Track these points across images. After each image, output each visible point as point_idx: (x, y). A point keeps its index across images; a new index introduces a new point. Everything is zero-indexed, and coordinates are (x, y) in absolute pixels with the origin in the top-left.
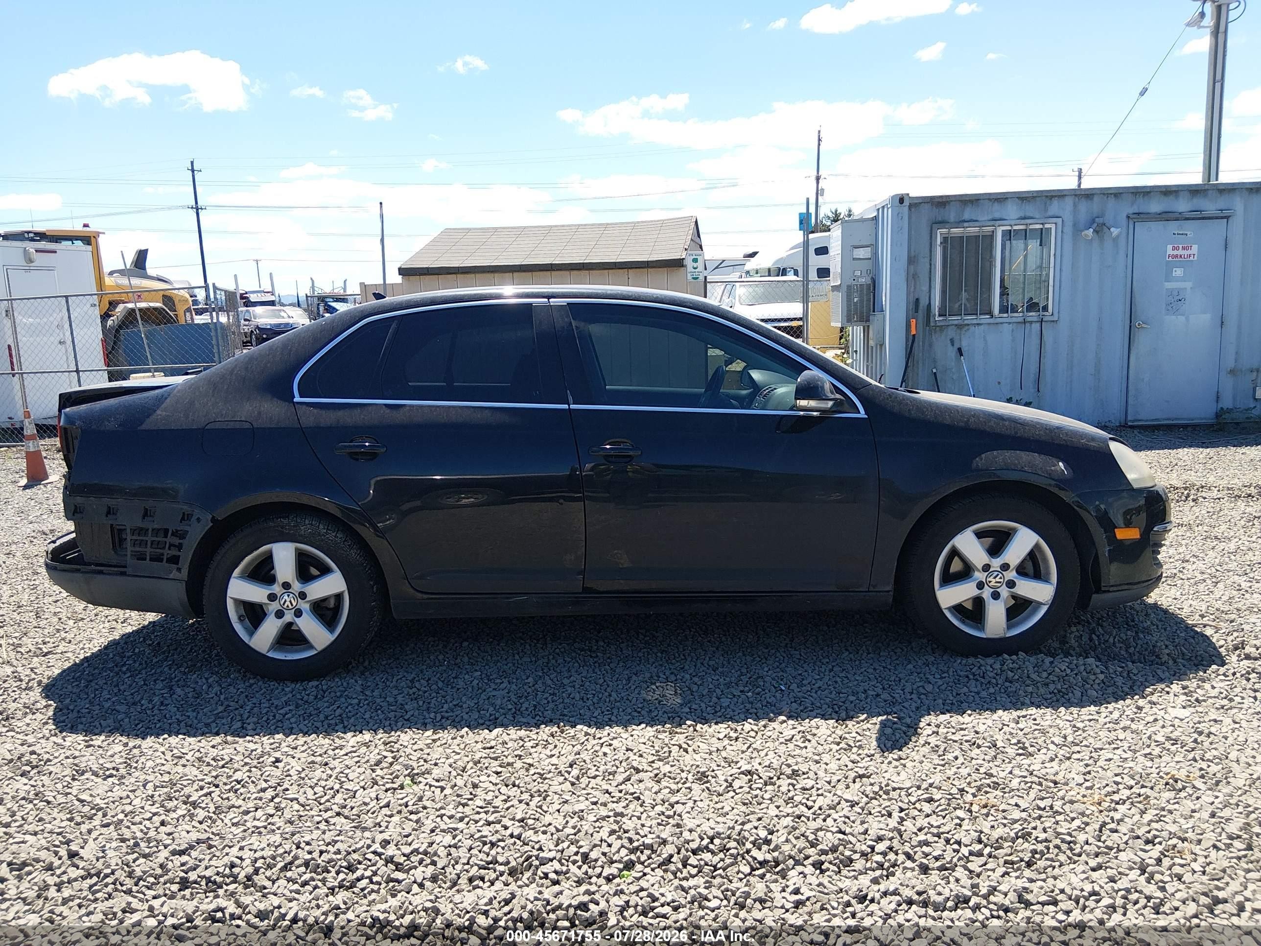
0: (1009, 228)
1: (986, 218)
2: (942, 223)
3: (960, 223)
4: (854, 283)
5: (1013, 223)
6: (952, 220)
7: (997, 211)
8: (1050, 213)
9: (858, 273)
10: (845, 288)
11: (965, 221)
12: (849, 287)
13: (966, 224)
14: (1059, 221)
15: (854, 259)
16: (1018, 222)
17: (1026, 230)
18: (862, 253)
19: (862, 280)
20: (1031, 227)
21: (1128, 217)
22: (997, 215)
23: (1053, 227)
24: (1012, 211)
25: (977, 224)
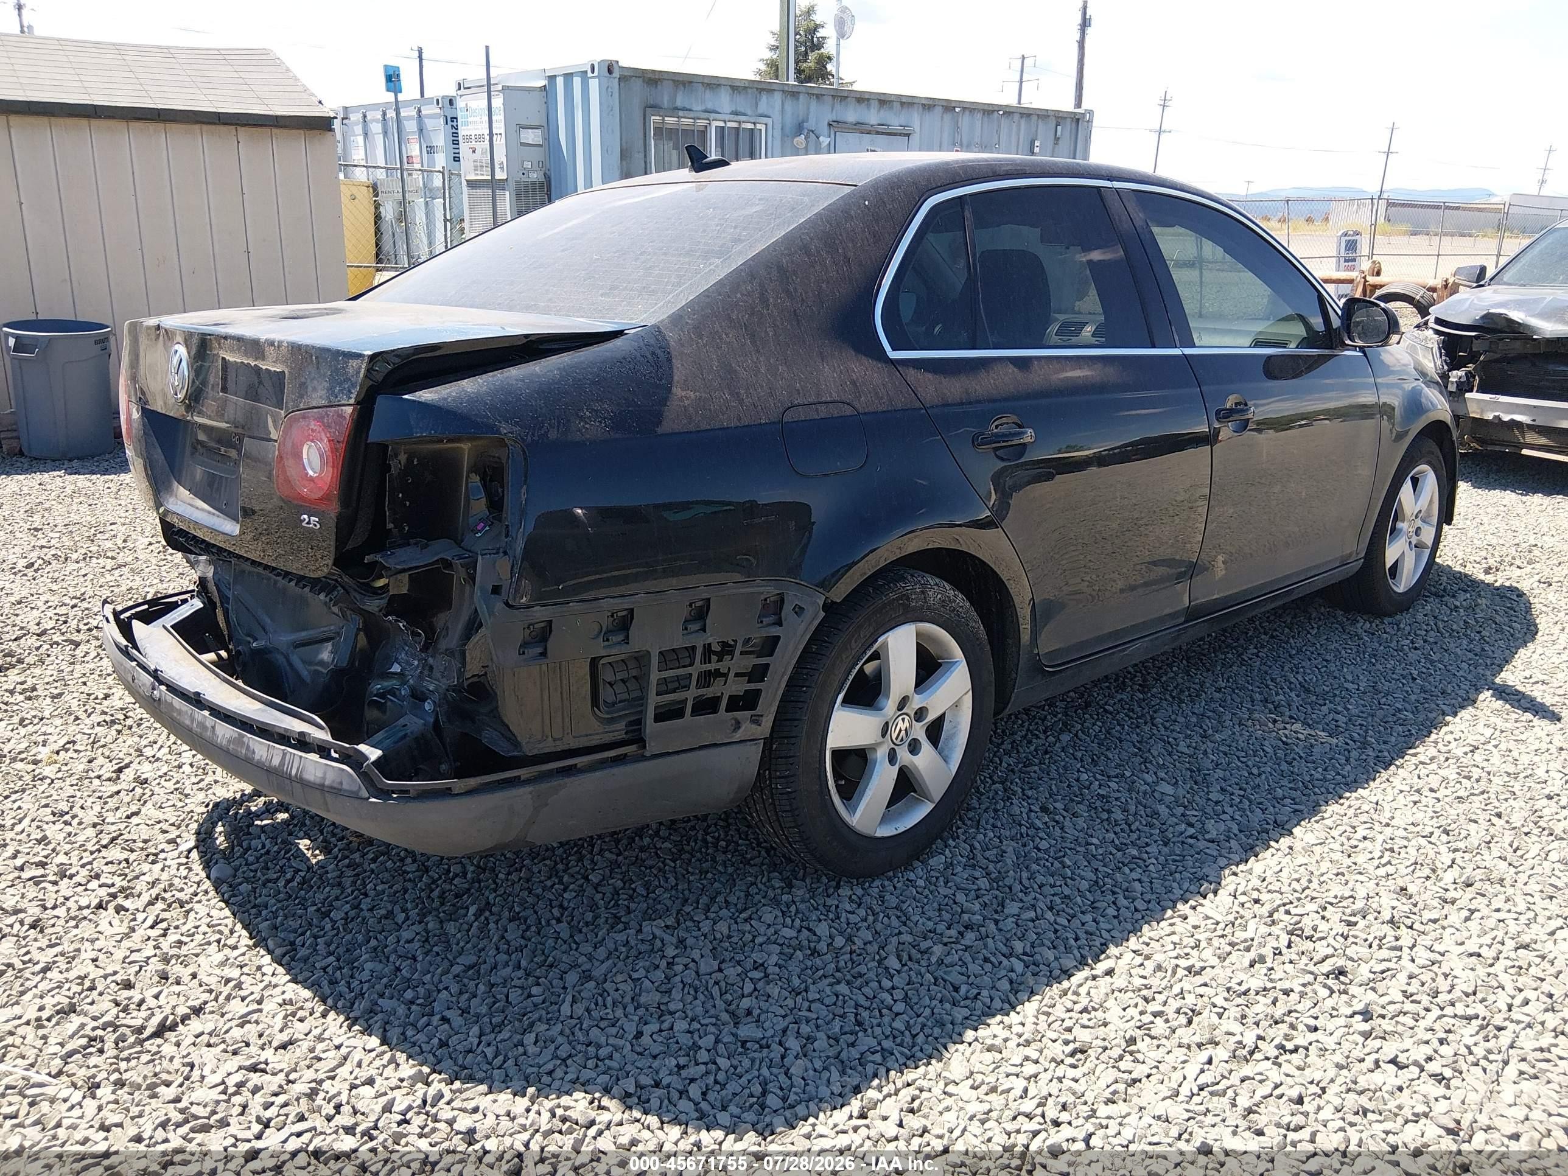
0: (722, 124)
1: (700, 108)
2: (655, 107)
3: (675, 110)
4: (524, 178)
5: (727, 117)
6: (666, 104)
7: (710, 100)
8: (760, 111)
9: (528, 165)
10: (511, 185)
11: (677, 109)
12: (518, 183)
13: (681, 113)
14: (769, 121)
15: (522, 144)
16: (732, 117)
17: (737, 129)
18: (532, 137)
19: (534, 176)
20: (744, 126)
21: (830, 125)
22: (710, 106)
23: (763, 128)
24: (724, 102)
25: (692, 115)
